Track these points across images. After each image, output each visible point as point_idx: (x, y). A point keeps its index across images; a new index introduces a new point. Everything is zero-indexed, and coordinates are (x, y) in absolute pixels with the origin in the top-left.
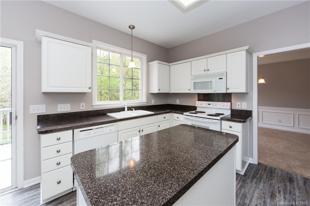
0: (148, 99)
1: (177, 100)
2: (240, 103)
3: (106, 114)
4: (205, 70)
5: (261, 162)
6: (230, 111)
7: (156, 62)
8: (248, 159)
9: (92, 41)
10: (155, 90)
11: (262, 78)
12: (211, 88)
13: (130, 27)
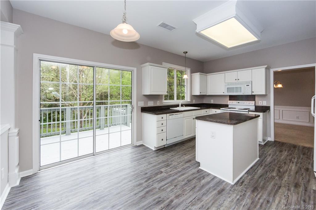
0: (191, 99)
1: (212, 100)
2: (261, 102)
3: (169, 108)
4: (236, 80)
5: (276, 140)
6: (254, 107)
7: (199, 73)
8: (267, 138)
9: (162, 63)
10: (197, 93)
11: (280, 84)
12: (240, 91)
13: (184, 53)
